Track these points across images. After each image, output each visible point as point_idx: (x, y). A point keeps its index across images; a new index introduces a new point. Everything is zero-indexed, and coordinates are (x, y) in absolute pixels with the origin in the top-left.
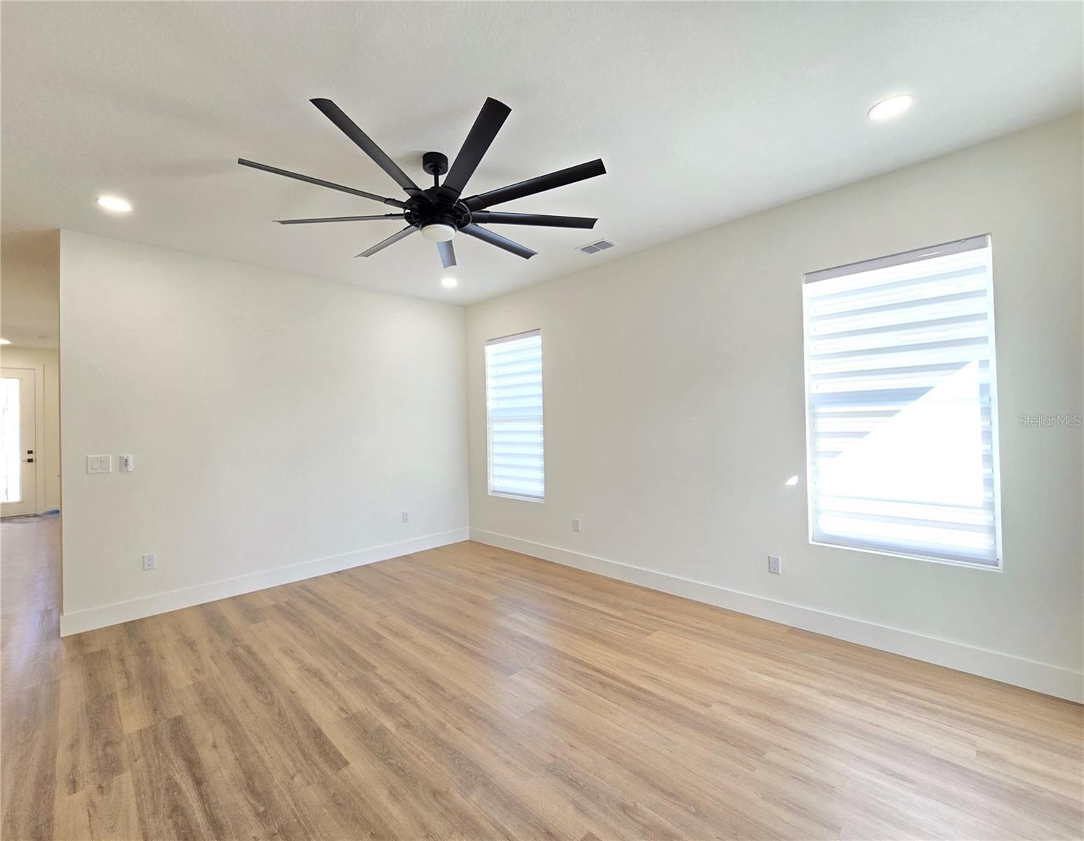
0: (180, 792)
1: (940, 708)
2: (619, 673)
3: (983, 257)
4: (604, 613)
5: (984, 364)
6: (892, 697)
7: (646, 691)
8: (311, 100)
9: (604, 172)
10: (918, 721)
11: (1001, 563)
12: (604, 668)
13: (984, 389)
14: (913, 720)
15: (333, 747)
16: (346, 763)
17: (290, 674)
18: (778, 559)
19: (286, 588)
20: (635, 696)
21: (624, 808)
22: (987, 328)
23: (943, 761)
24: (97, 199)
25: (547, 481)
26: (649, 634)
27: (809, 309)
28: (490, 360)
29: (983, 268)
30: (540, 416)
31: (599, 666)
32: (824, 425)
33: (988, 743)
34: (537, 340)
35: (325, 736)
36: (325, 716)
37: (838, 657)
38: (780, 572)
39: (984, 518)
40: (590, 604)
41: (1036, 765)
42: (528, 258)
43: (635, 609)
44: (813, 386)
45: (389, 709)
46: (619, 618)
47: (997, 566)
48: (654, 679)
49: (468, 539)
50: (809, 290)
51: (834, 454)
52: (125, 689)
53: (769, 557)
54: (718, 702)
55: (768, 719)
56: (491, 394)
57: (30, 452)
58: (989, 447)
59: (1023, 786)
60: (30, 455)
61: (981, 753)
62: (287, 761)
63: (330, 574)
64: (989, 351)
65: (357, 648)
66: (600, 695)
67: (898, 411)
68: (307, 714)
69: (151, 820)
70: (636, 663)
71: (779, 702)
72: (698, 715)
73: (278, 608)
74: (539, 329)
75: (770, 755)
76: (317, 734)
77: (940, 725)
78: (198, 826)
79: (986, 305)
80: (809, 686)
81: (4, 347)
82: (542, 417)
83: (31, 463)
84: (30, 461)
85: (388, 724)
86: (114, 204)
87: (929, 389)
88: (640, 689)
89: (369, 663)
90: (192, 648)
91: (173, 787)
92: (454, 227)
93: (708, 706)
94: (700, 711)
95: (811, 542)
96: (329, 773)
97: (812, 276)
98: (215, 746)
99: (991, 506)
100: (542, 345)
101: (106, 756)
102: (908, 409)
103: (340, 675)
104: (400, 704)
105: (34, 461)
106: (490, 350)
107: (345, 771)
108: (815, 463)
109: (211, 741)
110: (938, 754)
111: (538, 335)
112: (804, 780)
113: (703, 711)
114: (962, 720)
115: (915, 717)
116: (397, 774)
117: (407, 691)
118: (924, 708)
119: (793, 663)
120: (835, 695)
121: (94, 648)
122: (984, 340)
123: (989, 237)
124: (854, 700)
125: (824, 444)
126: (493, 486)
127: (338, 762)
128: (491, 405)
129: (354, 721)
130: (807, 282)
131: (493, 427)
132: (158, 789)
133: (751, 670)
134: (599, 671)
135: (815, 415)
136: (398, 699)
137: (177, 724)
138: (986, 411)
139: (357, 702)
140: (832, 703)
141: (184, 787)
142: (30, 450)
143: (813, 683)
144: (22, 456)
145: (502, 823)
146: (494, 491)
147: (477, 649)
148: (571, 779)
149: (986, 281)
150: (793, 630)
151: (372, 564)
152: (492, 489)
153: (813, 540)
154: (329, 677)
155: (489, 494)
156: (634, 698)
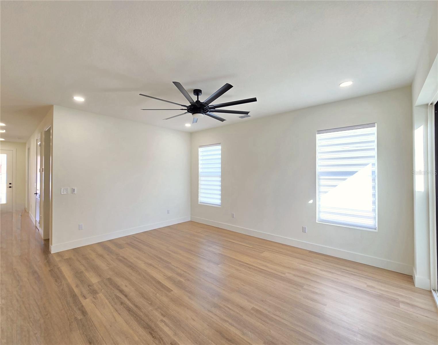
0: (121, 298)
1: (357, 274)
2: (254, 264)
3: (374, 130)
4: (246, 246)
5: (373, 164)
6: (342, 271)
7: (264, 270)
8: (173, 82)
9: (256, 101)
10: (350, 278)
11: (377, 229)
12: (249, 263)
13: (373, 172)
14: (348, 277)
15: (166, 286)
16: (172, 290)
17: (142, 266)
18: (306, 228)
19: (127, 237)
20: (261, 271)
21: (262, 301)
22: (375, 153)
23: (357, 288)
24: (73, 97)
25: (222, 199)
26: (262, 253)
27: (318, 143)
28: (200, 154)
29: (374, 134)
30: (220, 175)
31: (247, 263)
32: (322, 182)
33: (370, 283)
34: (219, 147)
35: (162, 283)
36: (159, 277)
37: (325, 260)
38: (306, 232)
39: (372, 215)
40: (240, 243)
41: (383, 288)
42: (223, 121)
43: (256, 245)
44: (319, 169)
45: (180, 275)
46: (251, 248)
47: (376, 229)
48: (266, 266)
49: (190, 220)
50: (318, 136)
51: (326, 192)
52: (85, 270)
53: (303, 227)
54: (288, 273)
55: (304, 278)
56: (200, 166)
57: (10, 184)
58: (374, 191)
59: (379, 294)
60: (10, 185)
61: (368, 286)
62: (152, 290)
63: (142, 232)
64: (375, 161)
65: (162, 257)
66: (249, 271)
67: (346, 179)
68: (153, 277)
69: (115, 306)
70: (259, 261)
71: (308, 273)
72: (282, 276)
73: (127, 244)
74: (220, 143)
75: (305, 287)
76: (159, 283)
77: (356, 279)
78: (132, 307)
79: (375, 145)
80: (316, 268)
81: (1, 141)
82: (221, 176)
83: (10, 188)
84: (10, 187)
85: (182, 280)
86: (79, 99)
87: (356, 172)
88: (262, 269)
89: (168, 262)
90: (102, 257)
91: (118, 297)
92: (203, 114)
93: (284, 274)
94: (282, 275)
95: (317, 222)
96: (168, 293)
97: (320, 132)
98: (126, 286)
99: (374, 210)
100: (221, 149)
101: (90, 289)
102: (350, 178)
103: (159, 265)
104: (183, 274)
105: (12, 187)
106: (200, 150)
107: (172, 292)
108: (319, 195)
109: (124, 285)
110: (356, 286)
111: (220, 145)
112: (316, 293)
113: (283, 275)
114: (363, 277)
115: (349, 277)
116: (190, 293)
117: (185, 270)
118: (352, 274)
119: (311, 261)
120: (324, 271)
121: (66, 257)
122: (374, 157)
123: (376, 123)
124: (330, 272)
125: (322, 189)
126: (201, 201)
127: (169, 290)
128: (200, 170)
129: (170, 279)
130: (318, 134)
131: (201, 178)
132: (114, 298)
133: (298, 264)
134: (247, 264)
135: (319, 179)
136: (182, 273)
137: (109, 280)
138: (374, 180)
139: (169, 274)
140: (323, 273)
141: (121, 297)
142: (10, 183)
143: (318, 267)
144: (7, 185)
145: (226, 305)
146: (201, 203)
147: (205, 257)
148: (245, 294)
149: (374, 138)
150: (310, 252)
151: (157, 229)
152: (200, 202)
153: (318, 221)
154: (157, 266)
155: (199, 203)
156: (261, 272)
